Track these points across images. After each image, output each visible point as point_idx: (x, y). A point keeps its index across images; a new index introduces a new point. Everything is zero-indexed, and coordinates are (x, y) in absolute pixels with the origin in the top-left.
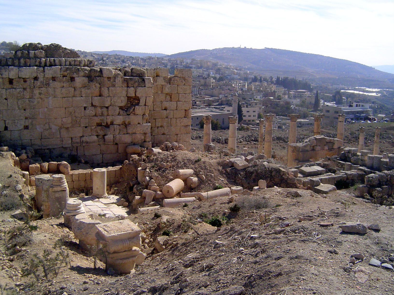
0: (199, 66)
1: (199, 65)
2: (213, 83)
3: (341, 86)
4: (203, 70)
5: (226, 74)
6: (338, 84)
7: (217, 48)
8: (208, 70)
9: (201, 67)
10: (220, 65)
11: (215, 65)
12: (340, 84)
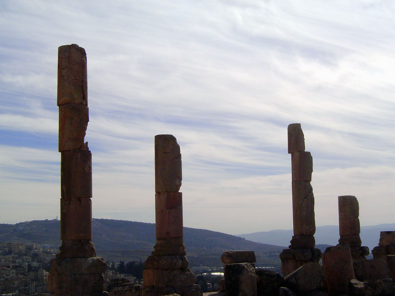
0: (7, 251)
1: (7, 249)
2: (46, 276)
3: (202, 267)
4: (13, 257)
5: (46, 261)
6: (198, 264)
7: (23, 222)
8: (20, 256)
9: (10, 253)
10: (36, 249)
11: (29, 249)
12: (201, 265)
